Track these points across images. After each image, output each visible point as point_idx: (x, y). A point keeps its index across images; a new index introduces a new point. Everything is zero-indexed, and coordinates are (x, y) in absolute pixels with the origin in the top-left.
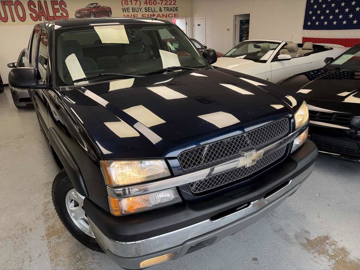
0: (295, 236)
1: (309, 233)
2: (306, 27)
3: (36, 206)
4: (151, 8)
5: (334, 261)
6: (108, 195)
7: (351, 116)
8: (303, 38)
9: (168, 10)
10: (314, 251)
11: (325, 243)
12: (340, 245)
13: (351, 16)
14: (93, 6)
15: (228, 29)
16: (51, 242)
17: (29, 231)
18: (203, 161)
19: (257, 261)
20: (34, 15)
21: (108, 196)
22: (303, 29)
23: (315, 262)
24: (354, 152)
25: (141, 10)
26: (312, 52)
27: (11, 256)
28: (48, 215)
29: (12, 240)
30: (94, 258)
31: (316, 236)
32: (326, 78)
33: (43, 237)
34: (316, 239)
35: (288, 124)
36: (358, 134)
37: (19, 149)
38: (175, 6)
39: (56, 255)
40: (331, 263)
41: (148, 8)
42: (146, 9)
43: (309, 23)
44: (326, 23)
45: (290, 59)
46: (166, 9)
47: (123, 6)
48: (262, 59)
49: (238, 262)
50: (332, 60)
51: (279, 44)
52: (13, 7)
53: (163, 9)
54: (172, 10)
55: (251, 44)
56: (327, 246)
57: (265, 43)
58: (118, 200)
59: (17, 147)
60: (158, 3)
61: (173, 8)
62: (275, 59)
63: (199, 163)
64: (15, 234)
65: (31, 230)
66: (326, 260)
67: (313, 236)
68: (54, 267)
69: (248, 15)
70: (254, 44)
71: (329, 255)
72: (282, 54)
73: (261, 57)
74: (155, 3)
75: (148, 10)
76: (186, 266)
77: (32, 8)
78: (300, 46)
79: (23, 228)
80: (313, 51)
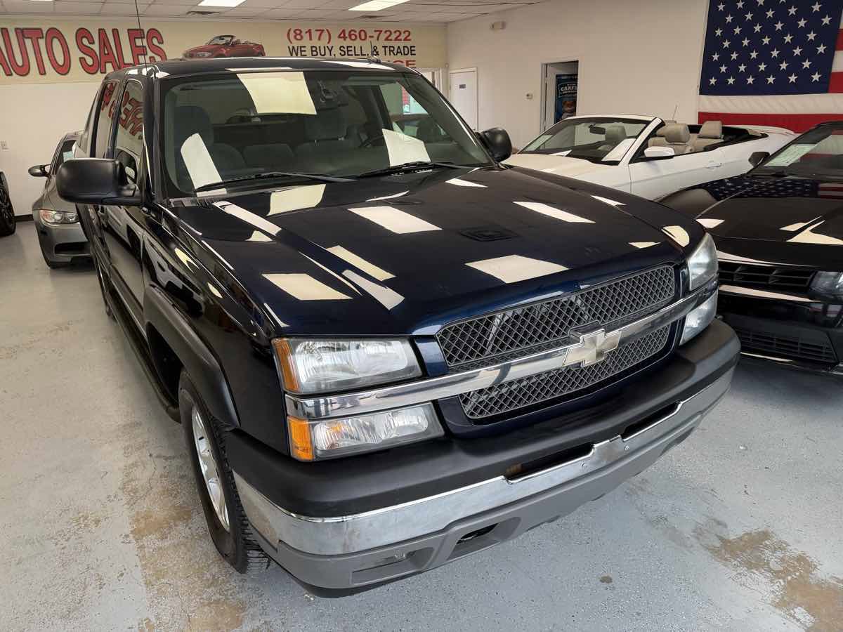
0: (694, 532)
1: (725, 526)
2: (705, 89)
3: (107, 473)
4: (355, 48)
5: (783, 583)
6: (287, 415)
7: (812, 273)
8: (700, 114)
9: (391, 53)
10: (739, 561)
11: (761, 546)
12: (796, 549)
13: (807, 64)
14: (224, 42)
15: (528, 95)
16: (145, 548)
17: (93, 526)
18: (490, 348)
19: (610, 584)
20: (89, 61)
21: (288, 418)
22: (700, 94)
23: (741, 585)
24: (821, 353)
25: (330, 51)
26: (722, 143)
27: (56, 575)
28: (135, 491)
29: (56, 544)
30: (245, 580)
31: (740, 533)
32: (756, 196)
33: (127, 536)
34: (741, 539)
35: (673, 279)
36: (828, 315)
37: (60, 354)
38: (409, 44)
39: (159, 574)
40: (776, 587)
41: (348, 47)
42: (342, 48)
43: (713, 81)
44: (750, 80)
45: (671, 157)
46: (388, 49)
47: (291, 43)
48: (608, 158)
49: (570, 585)
50: (766, 156)
51: (647, 123)
52: (42, 42)
53: (381, 50)
54: (401, 52)
55: (583, 124)
56: (766, 551)
57: (616, 124)
58: (309, 425)
59: (53, 351)
60: (370, 37)
61: (404, 47)
62: (639, 157)
63: (482, 351)
64: (63, 531)
65: (97, 522)
66: (765, 580)
67: (734, 532)
68: (156, 598)
69: (575, 63)
70: (589, 124)
71: (770, 570)
72: (653, 145)
73: (608, 152)
74: (363, 37)
75: (348, 51)
76: (453, 594)
77: (84, 45)
78: (694, 129)
79: (80, 518)
80: (723, 141)
